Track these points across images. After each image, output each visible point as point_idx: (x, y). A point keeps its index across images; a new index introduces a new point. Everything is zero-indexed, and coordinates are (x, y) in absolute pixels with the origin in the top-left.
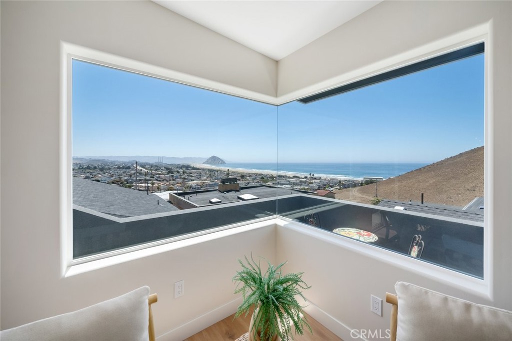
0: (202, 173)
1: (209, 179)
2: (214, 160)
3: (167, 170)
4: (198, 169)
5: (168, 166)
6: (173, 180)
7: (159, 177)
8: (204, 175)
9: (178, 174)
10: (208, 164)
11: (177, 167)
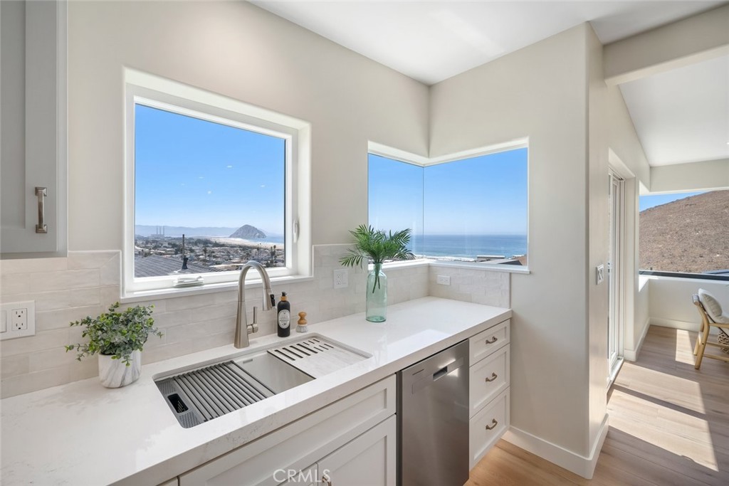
0: (231, 252)
1: (244, 261)
2: (248, 231)
3: (173, 247)
4: (223, 245)
5: (173, 242)
8: (235, 254)
9: (192, 254)
10: (239, 237)
11: (190, 243)
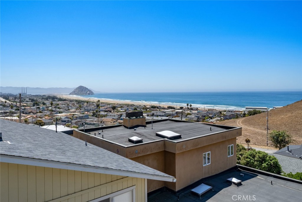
0: (70, 105)
1: (78, 111)
2: (82, 90)
3: (32, 102)
4: (65, 100)
5: (32, 98)
6: (40, 112)
7: (25, 109)
8: (72, 106)
9: (44, 106)
10: (76, 94)
11: (43, 98)
